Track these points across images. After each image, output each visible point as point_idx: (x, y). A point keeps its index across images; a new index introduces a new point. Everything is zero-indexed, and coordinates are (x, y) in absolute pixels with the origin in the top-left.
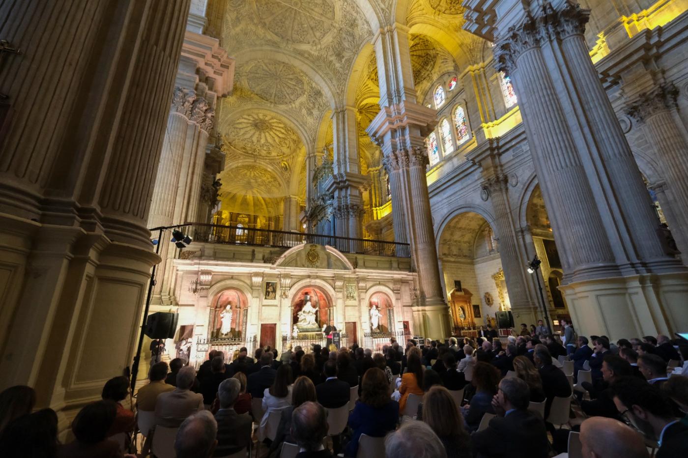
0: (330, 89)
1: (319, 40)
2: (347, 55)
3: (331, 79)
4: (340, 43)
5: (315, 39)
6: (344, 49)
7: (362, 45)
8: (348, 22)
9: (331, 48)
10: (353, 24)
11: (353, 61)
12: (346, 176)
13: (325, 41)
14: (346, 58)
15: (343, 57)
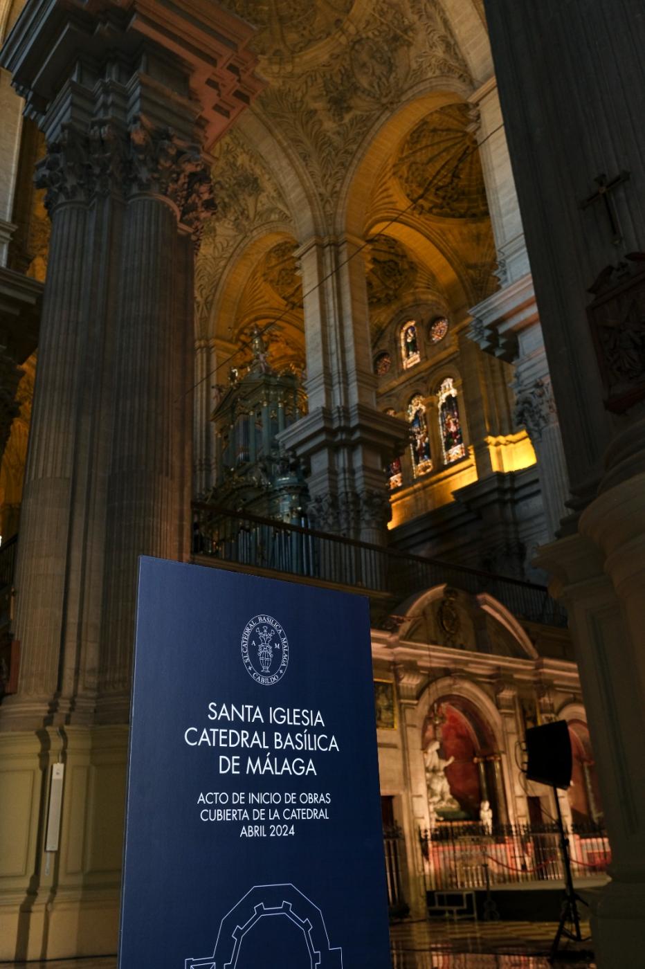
0: (302, 182)
1: (293, 52)
2: (361, 105)
3: (305, 157)
4: (347, 75)
5: (282, 47)
6: (355, 88)
7: (410, 94)
8: (384, 28)
9: (320, 80)
10: (399, 38)
11: (377, 126)
12: (360, 415)
13: (307, 58)
14: (359, 113)
15: (349, 109)
